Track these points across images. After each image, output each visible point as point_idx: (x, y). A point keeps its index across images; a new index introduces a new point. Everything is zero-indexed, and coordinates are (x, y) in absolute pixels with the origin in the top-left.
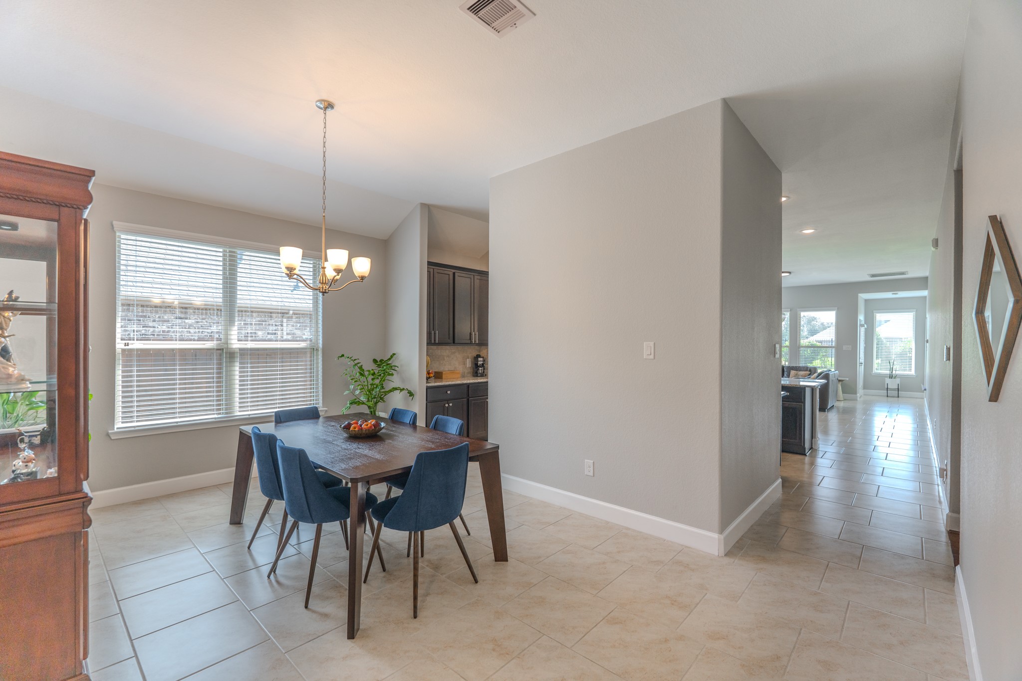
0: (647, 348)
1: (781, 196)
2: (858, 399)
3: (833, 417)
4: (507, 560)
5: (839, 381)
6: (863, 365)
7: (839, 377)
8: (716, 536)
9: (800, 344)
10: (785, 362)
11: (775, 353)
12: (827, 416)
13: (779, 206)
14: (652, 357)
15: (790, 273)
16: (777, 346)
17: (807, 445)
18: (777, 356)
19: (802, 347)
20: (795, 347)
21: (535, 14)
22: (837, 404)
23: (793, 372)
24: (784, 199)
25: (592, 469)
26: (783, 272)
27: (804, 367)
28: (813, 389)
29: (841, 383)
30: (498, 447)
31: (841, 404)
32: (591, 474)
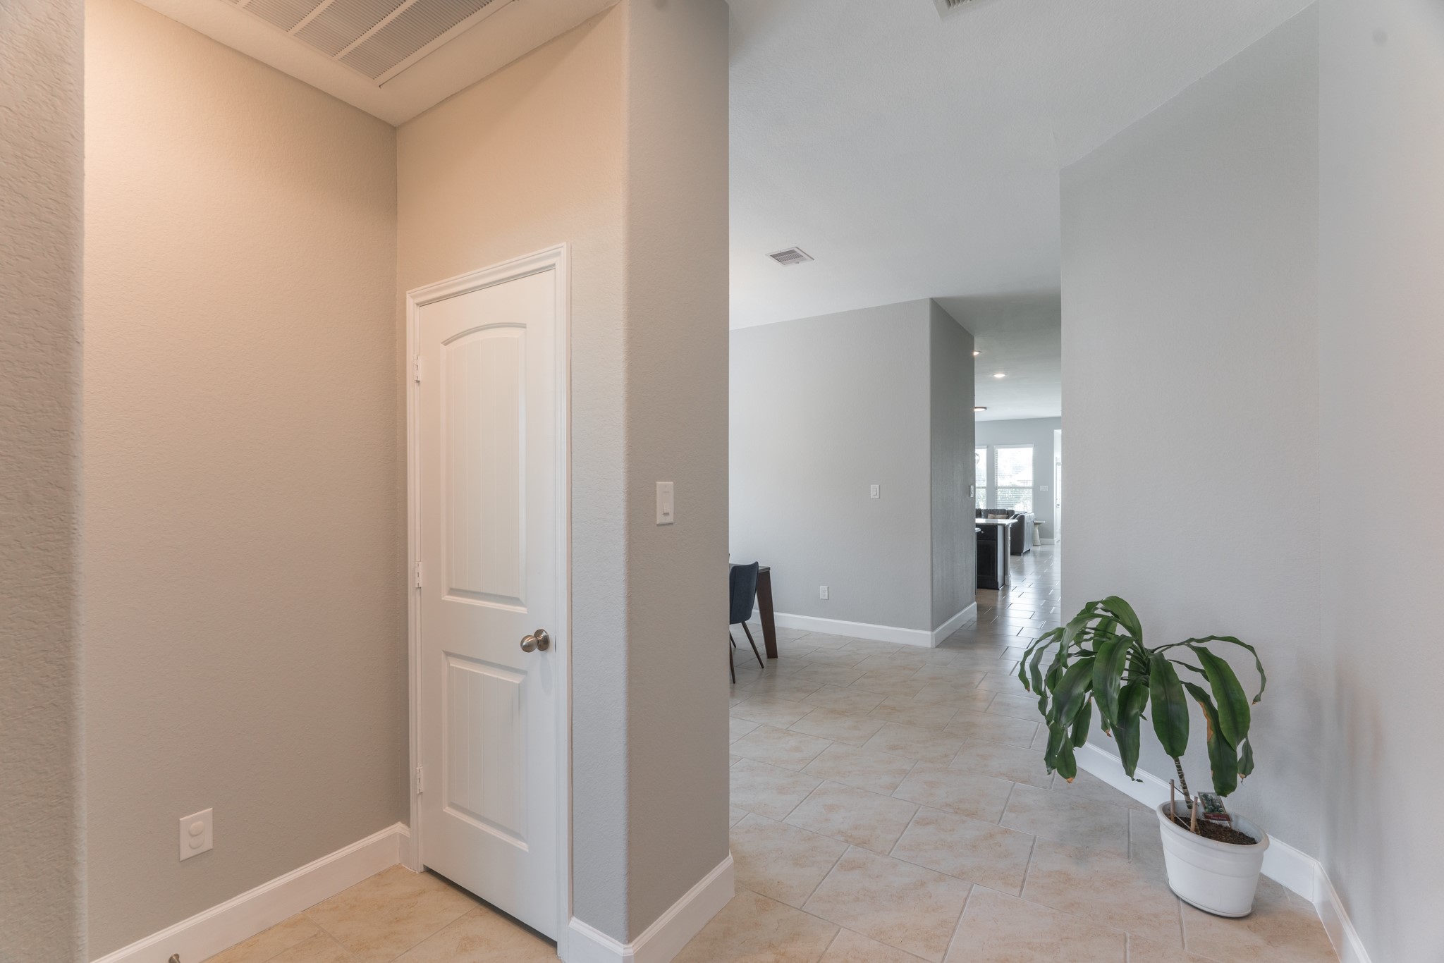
0: (874, 490)
1: (973, 350)
2: (1056, 543)
3: (1028, 560)
4: (777, 657)
5: (1036, 524)
6: (1060, 506)
7: (1036, 520)
8: (929, 633)
9: (997, 484)
10: (981, 505)
11: (970, 493)
12: (1022, 561)
13: (973, 359)
14: (877, 497)
15: (985, 408)
16: (972, 487)
17: (1000, 580)
18: (972, 496)
19: (999, 488)
20: (992, 488)
21: (813, 259)
22: (1032, 548)
23: (990, 515)
24: (976, 353)
25: (827, 593)
26: (976, 408)
27: (1001, 510)
28: (1004, 527)
29: (1038, 526)
30: (769, 568)
31: (1039, 549)
32: (826, 597)
